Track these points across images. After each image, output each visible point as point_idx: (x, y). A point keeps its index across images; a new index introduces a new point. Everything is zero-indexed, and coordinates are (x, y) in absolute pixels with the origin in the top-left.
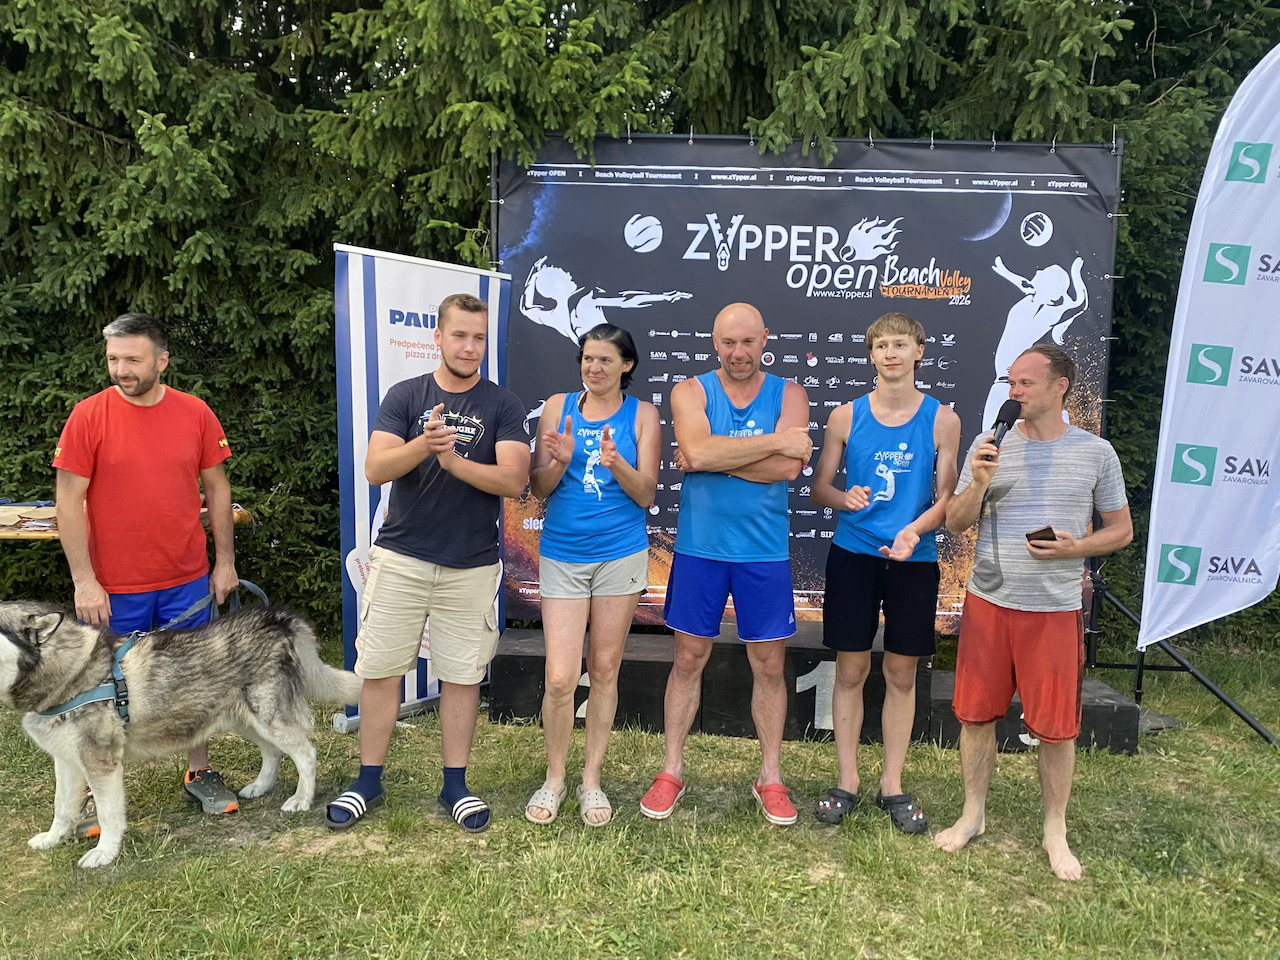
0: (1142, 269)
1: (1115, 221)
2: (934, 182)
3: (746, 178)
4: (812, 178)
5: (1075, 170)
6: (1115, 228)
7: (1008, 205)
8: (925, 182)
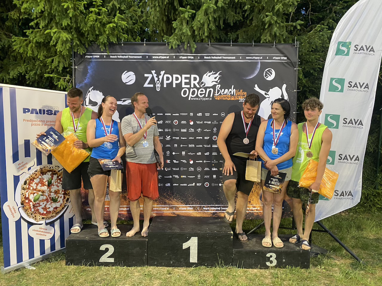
0: (308, 88)
1: (297, 70)
2: (232, 58)
3: (165, 57)
4: (189, 57)
5: (282, 53)
6: (297, 73)
7: (259, 66)
8: (229, 58)
